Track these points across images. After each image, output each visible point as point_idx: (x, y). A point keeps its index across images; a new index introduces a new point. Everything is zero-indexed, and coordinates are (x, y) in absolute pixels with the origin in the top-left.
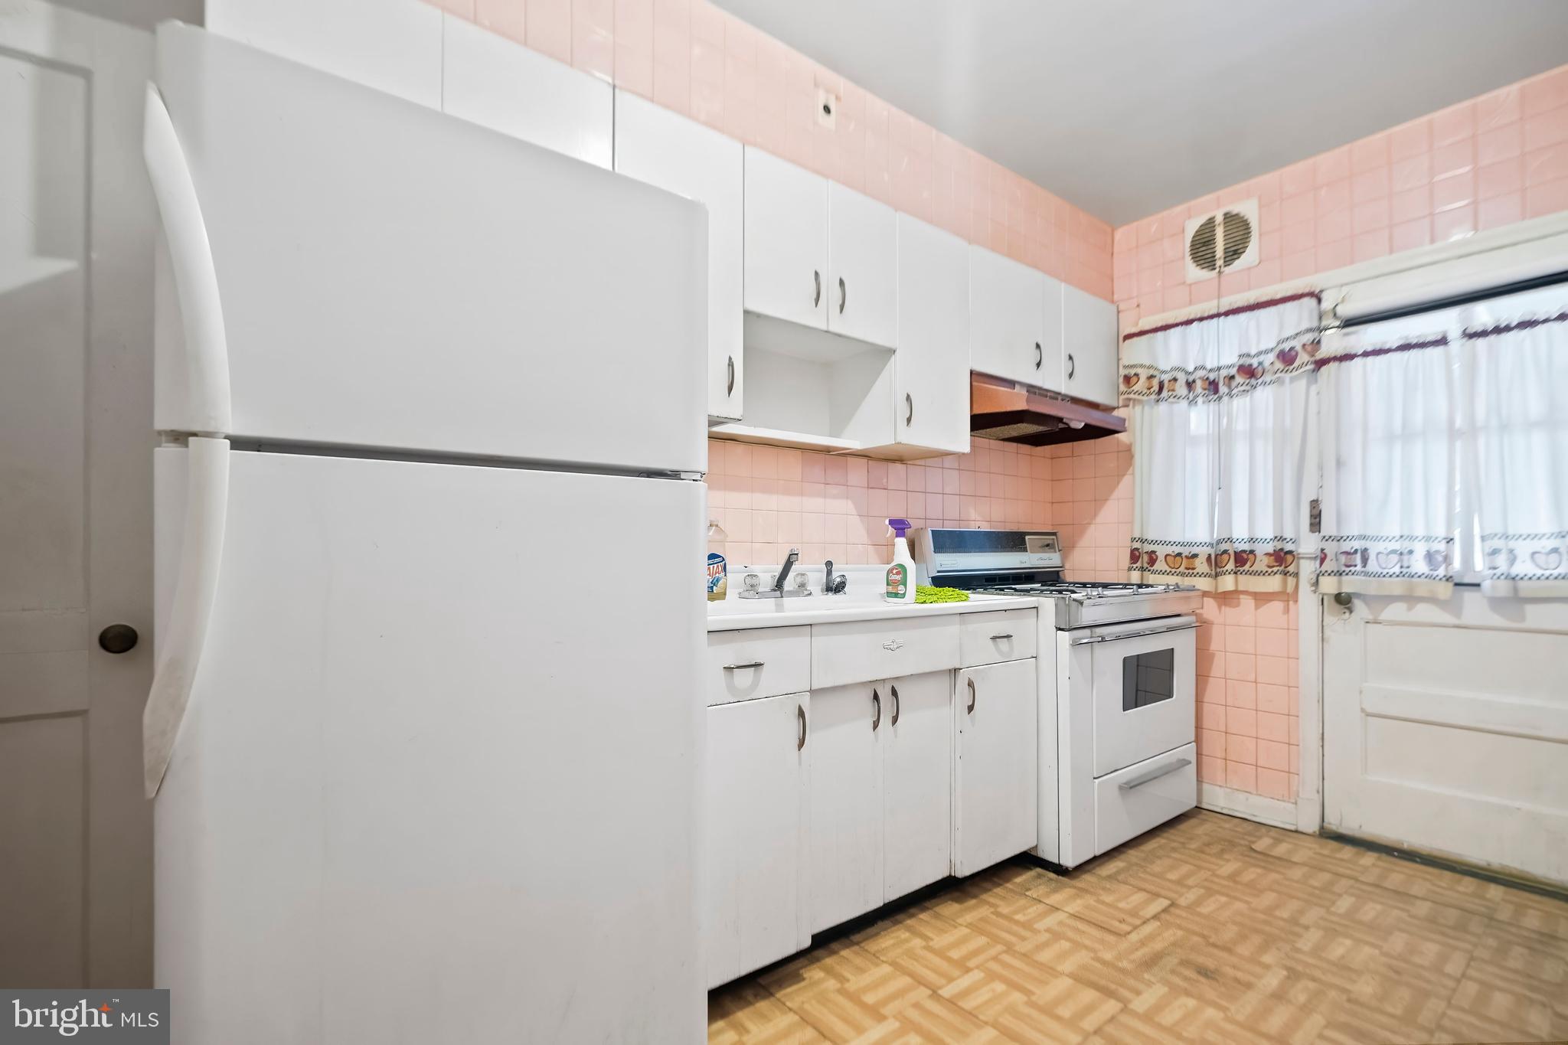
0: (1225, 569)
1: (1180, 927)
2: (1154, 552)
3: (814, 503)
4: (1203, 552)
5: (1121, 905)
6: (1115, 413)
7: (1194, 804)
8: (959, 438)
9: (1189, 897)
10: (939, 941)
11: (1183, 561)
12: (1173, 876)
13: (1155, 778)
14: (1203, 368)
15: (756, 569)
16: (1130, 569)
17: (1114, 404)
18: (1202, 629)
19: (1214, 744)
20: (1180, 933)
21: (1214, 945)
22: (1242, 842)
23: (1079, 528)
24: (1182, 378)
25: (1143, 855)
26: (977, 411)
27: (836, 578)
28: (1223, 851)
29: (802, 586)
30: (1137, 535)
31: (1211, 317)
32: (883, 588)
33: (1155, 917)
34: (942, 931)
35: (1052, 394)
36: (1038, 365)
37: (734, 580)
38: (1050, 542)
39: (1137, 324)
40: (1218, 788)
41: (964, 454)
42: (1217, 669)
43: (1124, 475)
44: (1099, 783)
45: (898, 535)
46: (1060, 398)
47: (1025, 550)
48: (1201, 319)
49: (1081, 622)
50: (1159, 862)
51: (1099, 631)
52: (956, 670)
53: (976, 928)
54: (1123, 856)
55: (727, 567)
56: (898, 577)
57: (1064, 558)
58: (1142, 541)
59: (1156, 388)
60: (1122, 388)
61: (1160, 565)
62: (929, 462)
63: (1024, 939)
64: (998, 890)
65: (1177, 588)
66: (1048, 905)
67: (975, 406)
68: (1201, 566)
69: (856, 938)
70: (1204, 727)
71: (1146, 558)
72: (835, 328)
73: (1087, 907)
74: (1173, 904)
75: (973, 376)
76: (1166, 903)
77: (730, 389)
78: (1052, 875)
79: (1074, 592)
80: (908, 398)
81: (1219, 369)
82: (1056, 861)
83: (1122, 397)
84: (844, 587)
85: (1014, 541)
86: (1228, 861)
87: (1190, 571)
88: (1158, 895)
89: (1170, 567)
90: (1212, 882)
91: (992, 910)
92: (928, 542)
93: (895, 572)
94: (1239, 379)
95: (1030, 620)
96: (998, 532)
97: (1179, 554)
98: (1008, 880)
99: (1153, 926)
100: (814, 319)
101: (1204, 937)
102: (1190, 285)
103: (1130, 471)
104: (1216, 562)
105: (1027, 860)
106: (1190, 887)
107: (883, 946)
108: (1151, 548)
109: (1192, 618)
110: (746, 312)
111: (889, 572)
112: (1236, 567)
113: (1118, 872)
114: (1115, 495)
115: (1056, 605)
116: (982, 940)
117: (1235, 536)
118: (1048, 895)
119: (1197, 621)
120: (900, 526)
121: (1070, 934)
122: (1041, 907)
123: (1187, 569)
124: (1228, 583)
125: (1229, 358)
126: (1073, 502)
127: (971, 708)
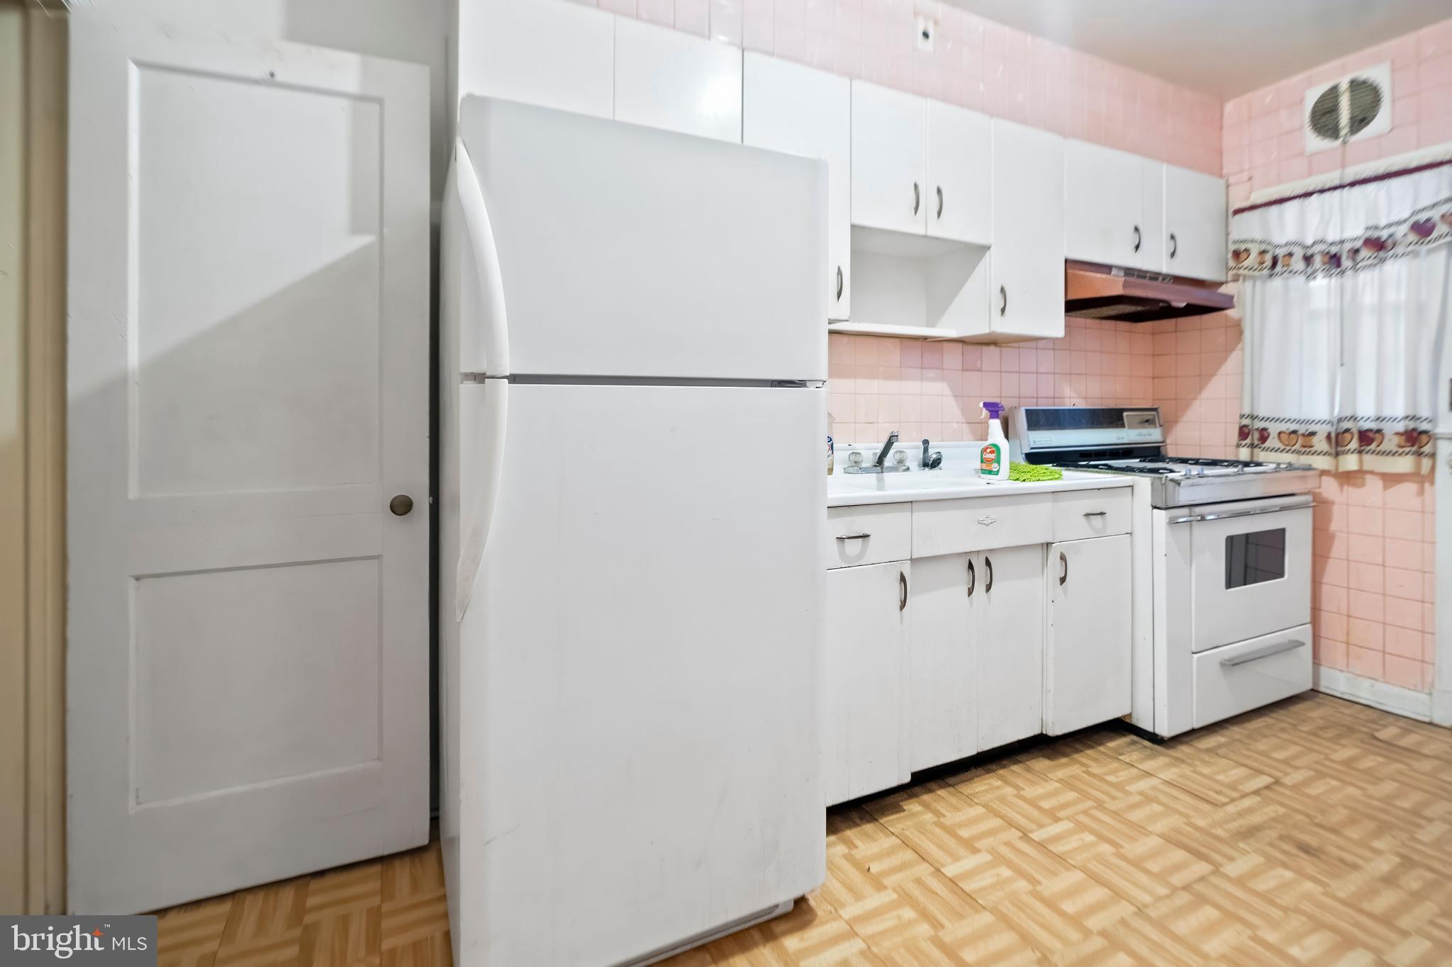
0: (1348, 447)
1: (1282, 804)
2: (1264, 429)
3: (912, 386)
4: (1322, 430)
5: (1220, 777)
6: (1223, 290)
7: (1309, 686)
8: (1054, 323)
9: (1296, 777)
10: (1030, 792)
11: (1300, 438)
12: (1280, 755)
13: (1262, 657)
14: (1322, 241)
15: (859, 446)
16: (1238, 446)
17: (1221, 278)
18: (1320, 509)
19: (1332, 625)
20: (1281, 810)
21: (1320, 826)
22: (1364, 729)
23: (1182, 404)
24: (1298, 253)
25: (1246, 732)
26: (1072, 297)
27: (932, 454)
28: (1339, 736)
29: (901, 462)
30: (1247, 411)
31: (1335, 188)
32: (978, 465)
33: (1256, 792)
34: (1033, 783)
35: (1152, 275)
36: (1137, 247)
37: (841, 455)
38: (1150, 417)
39: (1248, 198)
40: (1338, 672)
41: (1058, 339)
42: (1337, 550)
43: (1233, 350)
44: (1199, 659)
45: (992, 417)
46: (1160, 278)
47: (1123, 426)
48: (1322, 191)
49: (1179, 502)
50: (1265, 740)
51: (1198, 510)
52: (1048, 545)
53: (1067, 784)
54: (1225, 732)
55: (834, 445)
56: (992, 456)
57: (1165, 433)
58: (1253, 417)
59: (1268, 263)
60: (1232, 263)
61: (1272, 442)
62: (1022, 344)
63: (1114, 798)
64: (1090, 752)
65: (1290, 467)
66: (1141, 770)
67: (1069, 293)
68: (1320, 443)
69: (951, 780)
70: (1323, 608)
71: (1256, 435)
72: (931, 232)
73: (1182, 776)
74: (1277, 782)
75: (1068, 264)
76: (1269, 780)
77: (839, 294)
78: (1147, 743)
79: (1172, 471)
80: (1002, 290)
81: (1342, 242)
82: (1150, 729)
83: (1231, 273)
84: (939, 463)
85: (1112, 417)
86: (1344, 746)
87: (1306, 449)
88: (1261, 772)
89: (1284, 444)
90: (1323, 765)
91: (1083, 769)
92: (1021, 420)
93: (988, 450)
94: (1365, 253)
95: (1125, 498)
96: (1094, 409)
97: (1294, 432)
98: (1100, 744)
99: (1254, 800)
100: (915, 227)
101: (1308, 815)
102: (1311, 155)
103: (1240, 346)
104: (1337, 441)
105: (1120, 727)
106: (1297, 768)
107: (977, 790)
108: (1262, 425)
109: (1309, 498)
110: (853, 227)
111: (984, 450)
112: (1361, 446)
113: (1220, 746)
114: (1223, 370)
115: (1152, 484)
116: (1072, 795)
117: (1360, 414)
118: (1142, 760)
119: (1314, 501)
120: (994, 409)
121: (1163, 798)
122: (1133, 771)
123: (1304, 447)
124: (1350, 462)
125: (1355, 230)
126: (1176, 377)
127: (1063, 580)
